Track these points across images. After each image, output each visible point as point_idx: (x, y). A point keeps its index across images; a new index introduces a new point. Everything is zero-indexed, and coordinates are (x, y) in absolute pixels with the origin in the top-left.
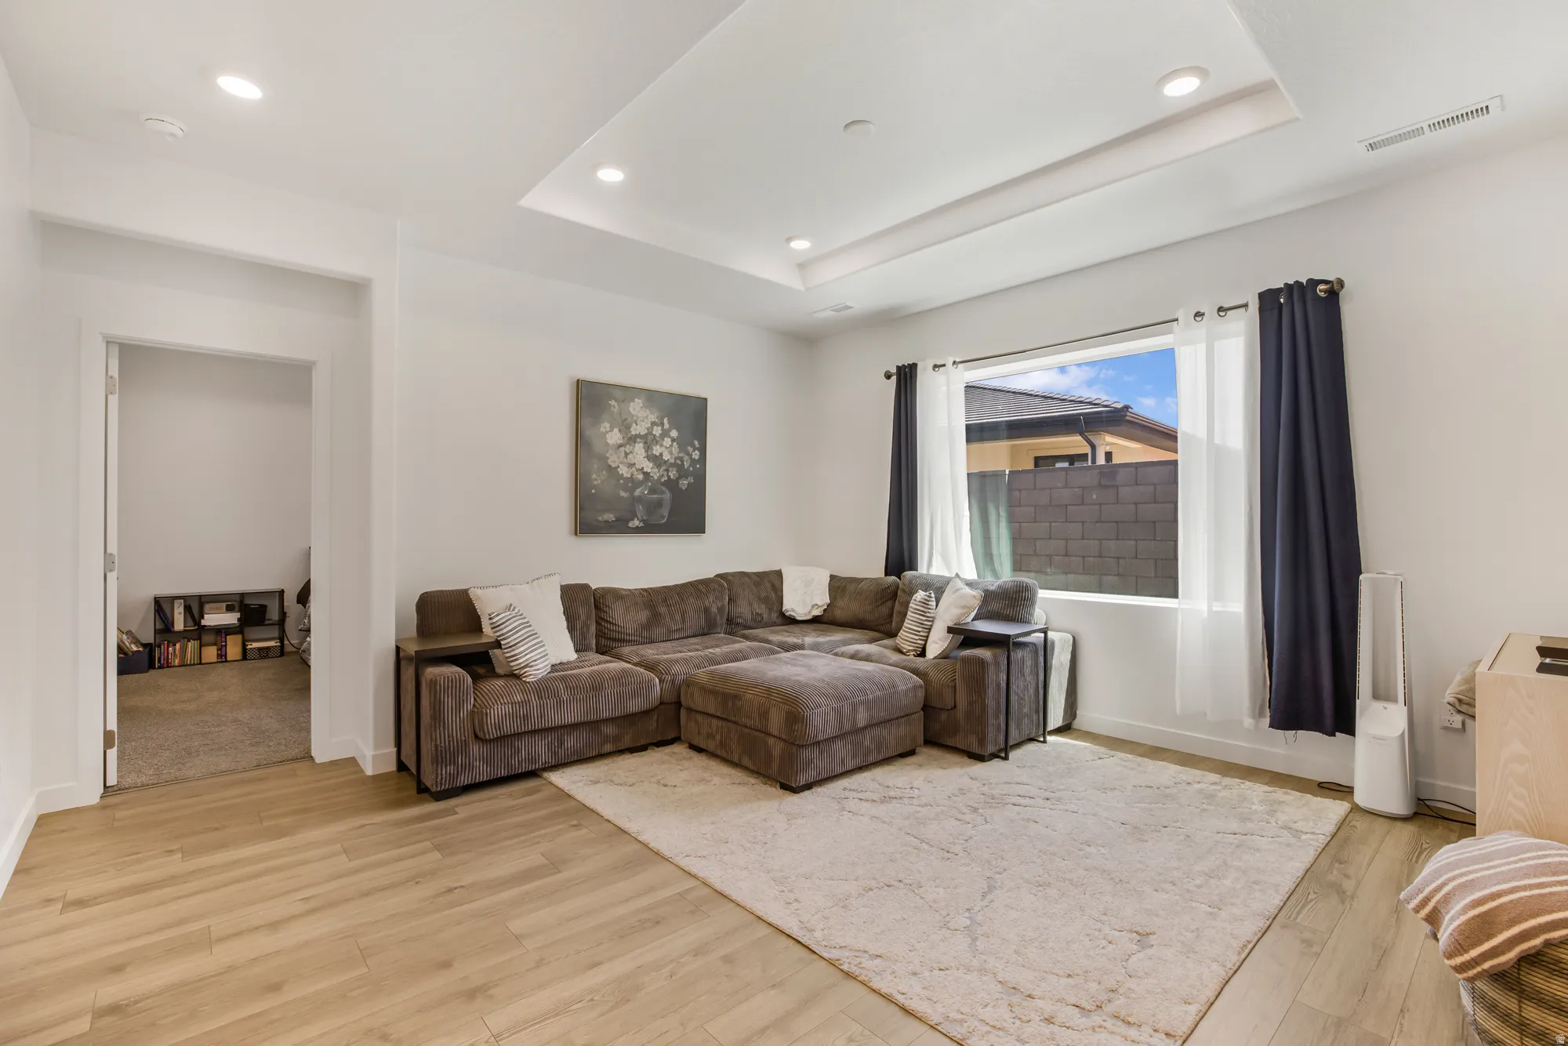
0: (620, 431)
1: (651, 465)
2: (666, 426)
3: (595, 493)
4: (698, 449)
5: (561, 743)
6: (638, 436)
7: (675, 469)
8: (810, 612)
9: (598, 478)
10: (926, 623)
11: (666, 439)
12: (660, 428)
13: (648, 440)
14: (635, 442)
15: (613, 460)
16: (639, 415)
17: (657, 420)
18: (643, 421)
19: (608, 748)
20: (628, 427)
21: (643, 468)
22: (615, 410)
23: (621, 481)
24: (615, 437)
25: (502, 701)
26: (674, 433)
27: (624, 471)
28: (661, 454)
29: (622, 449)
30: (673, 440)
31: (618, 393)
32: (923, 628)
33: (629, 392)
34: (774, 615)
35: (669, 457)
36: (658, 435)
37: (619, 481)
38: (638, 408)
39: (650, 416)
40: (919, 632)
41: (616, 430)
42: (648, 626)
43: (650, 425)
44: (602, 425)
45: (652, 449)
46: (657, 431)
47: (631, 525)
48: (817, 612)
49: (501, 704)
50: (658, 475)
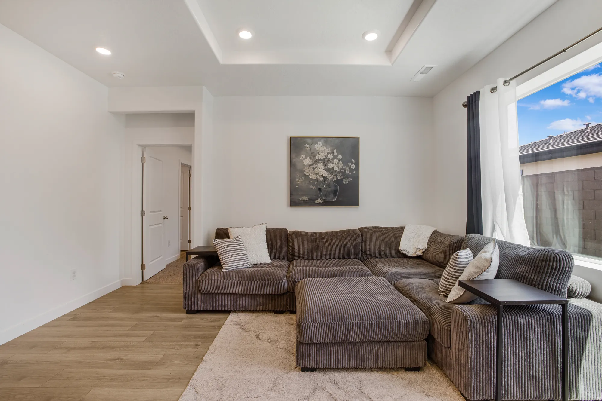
0: (310, 158)
1: (327, 173)
2: (335, 154)
3: (298, 187)
4: (354, 164)
5: (236, 302)
6: (320, 160)
7: (341, 174)
8: (416, 253)
9: (299, 181)
10: (454, 273)
11: (335, 160)
12: (332, 155)
13: (325, 161)
14: (318, 163)
15: (307, 172)
16: (320, 150)
17: (330, 151)
18: (322, 152)
19: (260, 308)
20: (315, 156)
21: (323, 175)
22: (308, 149)
23: (311, 182)
24: (308, 161)
25: (208, 278)
26: (340, 157)
27: (313, 177)
28: (333, 168)
29: (312, 166)
30: (339, 160)
31: (309, 141)
32: (452, 277)
33: (314, 139)
34: (394, 252)
35: (337, 168)
36: (331, 158)
37: (310, 181)
38: (320, 146)
39: (326, 150)
40: (449, 279)
41: (308, 158)
42: (311, 251)
43: (326, 154)
44: (301, 156)
45: (328, 165)
46: (330, 157)
47: (316, 202)
48: (419, 253)
49: (207, 279)
50: (331, 177)
